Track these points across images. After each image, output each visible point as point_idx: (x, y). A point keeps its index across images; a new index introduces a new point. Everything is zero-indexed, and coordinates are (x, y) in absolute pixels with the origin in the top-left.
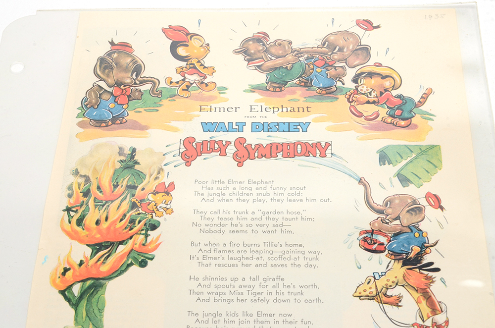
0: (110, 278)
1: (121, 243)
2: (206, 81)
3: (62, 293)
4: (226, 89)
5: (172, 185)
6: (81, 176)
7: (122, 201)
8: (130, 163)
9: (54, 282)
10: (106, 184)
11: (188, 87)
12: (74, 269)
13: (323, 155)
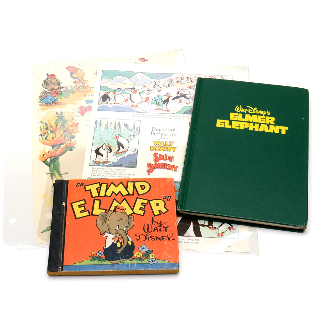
0: (60, 155)
1: (62, 144)
2: (85, 85)
3: (44, 162)
4: (93, 88)
5: (78, 123)
6: (44, 123)
7: (60, 130)
8: (61, 117)
9: (40, 159)
10: (53, 125)
11: (79, 88)
12: (47, 154)
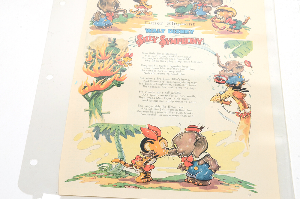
0: (104, 91)
1: (109, 77)
2: (148, 11)
3: (84, 96)
4: (157, 15)
5: (132, 54)
6: (92, 49)
7: (110, 60)
8: (113, 45)
9: (80, 92)
10: (103, 52)
11: (140, 13)
12: (89, 87)
13: (200, 44)
